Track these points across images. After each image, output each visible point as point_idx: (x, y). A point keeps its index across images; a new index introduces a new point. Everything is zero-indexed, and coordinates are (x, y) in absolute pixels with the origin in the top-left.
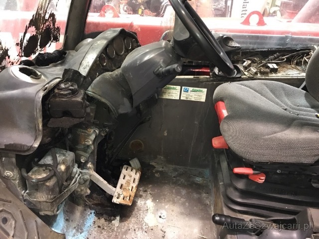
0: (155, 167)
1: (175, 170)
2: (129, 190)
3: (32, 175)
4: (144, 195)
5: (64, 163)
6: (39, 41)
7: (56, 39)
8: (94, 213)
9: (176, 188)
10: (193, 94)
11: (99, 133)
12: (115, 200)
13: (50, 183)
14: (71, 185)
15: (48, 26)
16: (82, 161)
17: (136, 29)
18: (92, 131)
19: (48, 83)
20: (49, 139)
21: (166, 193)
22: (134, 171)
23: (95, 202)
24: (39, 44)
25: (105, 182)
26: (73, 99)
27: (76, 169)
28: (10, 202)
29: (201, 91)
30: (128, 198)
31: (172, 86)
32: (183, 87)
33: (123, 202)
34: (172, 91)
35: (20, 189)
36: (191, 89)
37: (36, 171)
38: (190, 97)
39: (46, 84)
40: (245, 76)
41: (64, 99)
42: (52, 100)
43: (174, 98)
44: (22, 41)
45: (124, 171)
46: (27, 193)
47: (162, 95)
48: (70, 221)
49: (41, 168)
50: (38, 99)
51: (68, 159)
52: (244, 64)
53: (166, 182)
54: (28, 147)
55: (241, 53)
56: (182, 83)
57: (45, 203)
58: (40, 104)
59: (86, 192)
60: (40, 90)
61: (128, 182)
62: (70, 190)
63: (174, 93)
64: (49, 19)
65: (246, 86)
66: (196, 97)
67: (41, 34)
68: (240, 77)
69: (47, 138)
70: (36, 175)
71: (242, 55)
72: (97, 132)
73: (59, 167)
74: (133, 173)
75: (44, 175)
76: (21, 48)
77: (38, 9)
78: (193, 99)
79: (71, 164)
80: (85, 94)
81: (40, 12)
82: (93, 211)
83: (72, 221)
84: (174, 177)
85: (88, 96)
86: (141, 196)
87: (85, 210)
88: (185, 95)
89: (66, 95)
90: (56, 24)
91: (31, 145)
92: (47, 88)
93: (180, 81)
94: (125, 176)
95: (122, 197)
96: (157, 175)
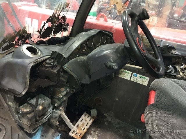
0: (106, 118)
1: (119, 123)
2: (82, 130)
3: (22, 108)
4: (93, 134)
5: (42, 105)
6: (53, 30)
7: (65, 30)
8: (60, 136)
9: (115, 136)
10: (139, 79)
11: (70, 91)
12: (71, 134)
13: (29, 116)
14: (43, 119)
15: (60, 22)
16: (56, 105)
17: (113, 31)
18: (64, 89)
19: (40, 58)
20: (35, 90)
21: (107, 137)
22: (90, 118)
23: (63, 129)
24: (53, 32)
25: (69, 121)
26: (52, 71)
27: (50, 110)
28: (7, 120)
29: (145, 79)
30: (79, 135)
31: (126, 71)
32: (133, 73)
33: (75, 137)
34: (125, 74)
35: (15, 114)
36: (138, 75)
37: (25, 106)
38: (137, 81)
39: (38, 59)
40: (179, 76)
41: (46, 69)
42: (40, 68)
43: (126, 78)
44: (41, 30)
45: (83, 116)
46: (18, 117)
47: (119, 75)
48: (44, 137)
49: (28, 105)
50: (29, 68)
51: (46, 103)
52: (182, 67)
53: (110, 130)
54: (19, 93)
55: (182, 58)
56: (133, 70)
57: (26, 125)
58: (29, 70)
59: (56, 123)
60: (32, 62)
61: (83, 124)
62: (42, 122)
63: (127, 75)
64: (61, 19)
65: (177, 83)
66: (141, 81)
67: (55, 27)
68: (176, 76)
69: (34, 89)
70: (24, 108)
71: (183, 60)
72: (68, 90)
73: (38, 107)
74: (88, 119)
75: (28, 110)
76: (40, 34)
77: (53, 13)
78: (139, 82)
79: (47, 106)
80: (62, 68)
81: (55, 15)
82: (60, 134)
83: (45, 137)
84: (116, 128)
85: (63, 69)
86: (91, 134)
87: (56, 132)
88: (134, 78)
89: (48, 67)
90: (66, 22)
91: (21, 92)
92: (37, 61)
93: (132, 69)
94: (82, 120)
95: (75, 133)
96: (106, 123)
